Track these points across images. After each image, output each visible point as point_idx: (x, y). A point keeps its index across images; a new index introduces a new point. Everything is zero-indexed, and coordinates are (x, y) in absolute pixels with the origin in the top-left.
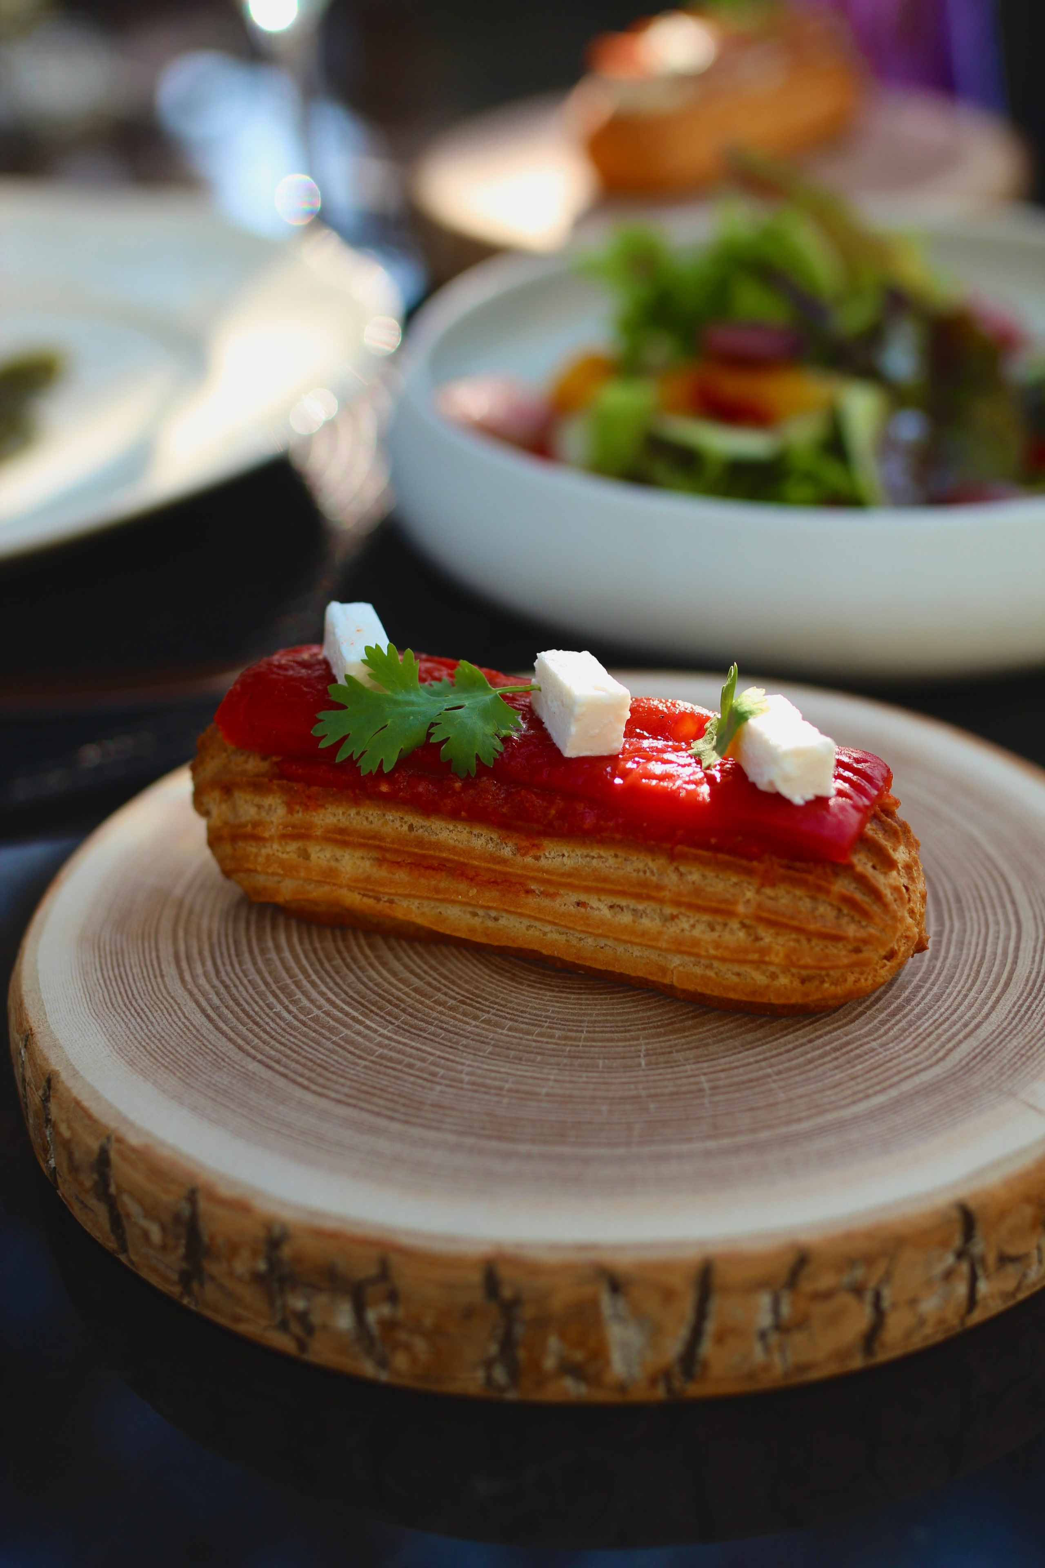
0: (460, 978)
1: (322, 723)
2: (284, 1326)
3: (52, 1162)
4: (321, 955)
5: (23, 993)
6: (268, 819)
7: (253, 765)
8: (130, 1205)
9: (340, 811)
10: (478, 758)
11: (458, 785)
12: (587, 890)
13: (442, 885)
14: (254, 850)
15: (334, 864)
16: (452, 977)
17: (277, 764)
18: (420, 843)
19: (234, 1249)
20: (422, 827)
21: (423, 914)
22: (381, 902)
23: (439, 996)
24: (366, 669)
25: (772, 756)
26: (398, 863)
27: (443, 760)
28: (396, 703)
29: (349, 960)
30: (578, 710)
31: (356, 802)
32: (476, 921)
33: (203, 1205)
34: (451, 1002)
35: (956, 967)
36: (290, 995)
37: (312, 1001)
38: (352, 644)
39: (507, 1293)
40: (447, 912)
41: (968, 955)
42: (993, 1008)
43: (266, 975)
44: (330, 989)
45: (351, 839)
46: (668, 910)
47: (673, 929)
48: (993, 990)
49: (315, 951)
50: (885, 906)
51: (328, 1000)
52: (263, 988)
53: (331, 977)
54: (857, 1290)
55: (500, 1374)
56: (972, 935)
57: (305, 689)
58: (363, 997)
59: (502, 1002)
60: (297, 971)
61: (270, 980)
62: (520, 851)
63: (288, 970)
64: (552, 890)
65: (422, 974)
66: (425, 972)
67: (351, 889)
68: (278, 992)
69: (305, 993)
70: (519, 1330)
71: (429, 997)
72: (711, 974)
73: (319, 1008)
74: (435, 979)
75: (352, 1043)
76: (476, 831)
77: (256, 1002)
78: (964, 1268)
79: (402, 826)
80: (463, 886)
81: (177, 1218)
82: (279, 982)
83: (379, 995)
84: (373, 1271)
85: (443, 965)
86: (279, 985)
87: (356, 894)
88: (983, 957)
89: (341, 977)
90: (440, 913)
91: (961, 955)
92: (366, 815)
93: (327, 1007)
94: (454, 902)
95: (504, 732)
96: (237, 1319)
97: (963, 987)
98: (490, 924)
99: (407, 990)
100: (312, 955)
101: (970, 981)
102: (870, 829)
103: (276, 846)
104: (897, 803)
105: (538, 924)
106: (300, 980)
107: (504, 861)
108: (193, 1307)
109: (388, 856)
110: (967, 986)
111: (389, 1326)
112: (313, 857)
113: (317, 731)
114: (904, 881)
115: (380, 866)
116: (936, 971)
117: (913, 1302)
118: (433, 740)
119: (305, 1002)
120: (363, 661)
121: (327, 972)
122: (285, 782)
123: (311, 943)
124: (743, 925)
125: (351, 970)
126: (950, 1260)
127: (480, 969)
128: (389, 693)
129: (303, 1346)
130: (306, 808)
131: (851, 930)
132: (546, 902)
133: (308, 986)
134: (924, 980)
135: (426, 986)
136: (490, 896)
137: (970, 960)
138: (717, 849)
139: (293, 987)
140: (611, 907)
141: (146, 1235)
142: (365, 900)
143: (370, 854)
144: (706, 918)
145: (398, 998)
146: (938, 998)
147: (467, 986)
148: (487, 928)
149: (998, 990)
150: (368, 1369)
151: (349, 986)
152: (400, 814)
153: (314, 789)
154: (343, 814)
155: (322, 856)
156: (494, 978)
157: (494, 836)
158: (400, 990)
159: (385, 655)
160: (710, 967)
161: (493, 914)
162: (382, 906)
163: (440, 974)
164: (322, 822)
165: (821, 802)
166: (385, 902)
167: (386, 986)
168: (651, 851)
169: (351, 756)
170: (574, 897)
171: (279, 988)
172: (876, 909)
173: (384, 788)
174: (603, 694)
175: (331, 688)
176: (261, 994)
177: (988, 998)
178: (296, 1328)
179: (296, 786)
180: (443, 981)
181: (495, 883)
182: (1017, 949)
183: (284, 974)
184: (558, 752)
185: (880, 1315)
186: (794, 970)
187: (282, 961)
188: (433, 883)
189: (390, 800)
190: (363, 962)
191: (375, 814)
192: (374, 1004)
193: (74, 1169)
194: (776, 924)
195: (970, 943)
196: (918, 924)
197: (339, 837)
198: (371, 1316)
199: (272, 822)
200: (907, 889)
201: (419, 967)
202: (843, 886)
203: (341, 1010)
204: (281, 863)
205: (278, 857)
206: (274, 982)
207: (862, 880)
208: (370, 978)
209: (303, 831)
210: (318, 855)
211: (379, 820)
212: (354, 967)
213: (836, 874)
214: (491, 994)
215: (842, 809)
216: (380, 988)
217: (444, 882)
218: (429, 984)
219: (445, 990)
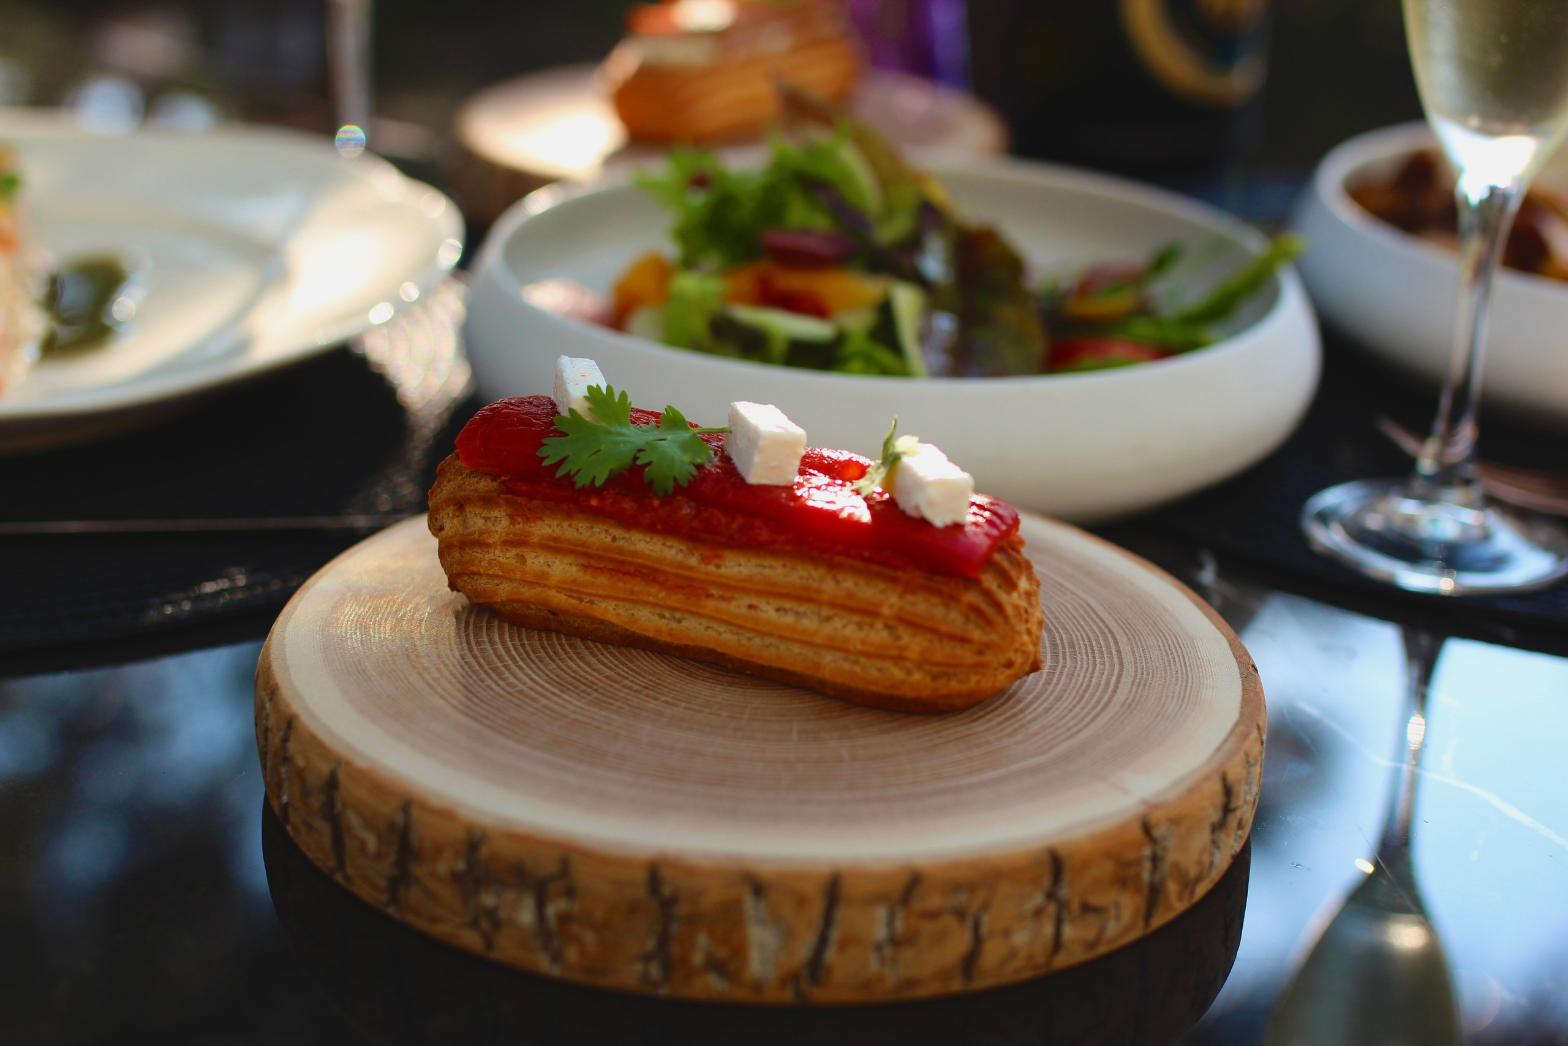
0: (645, 671)
1: (546, 446)
2: (474, 924)
3: (285, 799)
4: (528, 648)
5: (271, 659)
6: (493, 528)
7: (485, 485)
8: (353, 819)
9: (555, 523)
10: (675, 479)
11: (656, 503)
12: (758, 593)
13: (636, 589)
14: (479, 555)
15: (546, 569)
16: (638, 670)
17: (504, 483)
18: (621, 551)
19: (438, 850)
20: (623, 539)
21: (618, 614)
22: (584, 603)
23: (627, 682)
24: (586, 404)
25: (920, 485)
26: (601, 569)
27: (646, 480)
28: (610, 433)
29: (552, 654)
30: (761, 443)
31: (569, 515)
32: (662, 623)
33: (416, 813)
34: (636, 687)
35: (1065, 691)
36: (499, 674)
37: (518, 679)
38: (577, 384)
39: (667, 891)
40: (638, 614)
41: (1076, 683)
42: (1093, 720)
43: (481, 659)
44: (535, 672)
45: (563, 545)
46: (826, 611)
47: (828, 629)
48: (1094, 708)
49: (523, 646)
50: (1006, 618)
51: (532, 680)
52: (477, 667)
53: (535, 664)
54: (960, 914)
55: (655, 970)
56: (1081, 670)
57: (534, 421)
58: (562, 679)
59: (680, 690)
60: (506, 658)
61: (483, 662)
62: (705, 560)
63: (499, 657)
64: (728, 594)
65: (613, 667)
66: (615, 665)
67: (559, 589)
68: (490, 671)
69: (512, 673)
70: (675, 928)
71: (618, 683)
72: (857, 669)
73: (524, 684)
74: (624, 671)
75: (550, 709)
76: (669, 543)
77: (471, 677)
78: (1052, 909)
79: (606, 537)
80: (653, 590)
81: (392, 827)
82: (491, 665)
83: (576, 679)
84: (553, 868)
85: (631, 661)
86: (491, 666)
87: (563, 594)
88: (1089, 686)
89: (544, 665)
90: (633, 614)
91: (1070, 683)
92: (577, 527)
93: (531, 684)
94: (645, 603)
95: (699, 461)
96: (435, 920)
97: (1069, 704)
98: (674, 625)
99: (599, 676)
100: (520, 649)
101: (1076, 701)
102: (997, 557)
103: (497, 552)
104: (1022, 542)
105: (715, 625)
106: (509, 664)
107: (690, 568)
108: (397, 916)
109: (593, 562)
110: (1073, 704)
111: (564, 919)
112: (529, 561)
113: (541, 453)
114: (1023, 603)
115: (585, 572)
116: (1048, 693)
117: (1007, 933)
118: (639, 462)
119: (512, 679)
120: (585, 397)
121: (532, 660)
122: (511, 496)
123: (521, 640)
124: (887, 627)
125: (553, 660)
126: (1039, 899)
127: (662, 667)
128: (605, 425)
129: (489, 944)
130: (527, 520)
131: (976, 634)
132: (723, 605)
133: (516, 669)
134: (1037, 698)
135: (616, 675)
136: (676, 599)
137: (1077, 687)
138: (869, 560)
139: (503, 669)
140: (778, 610)
141: (363, 845)
142: (570, 600)
143: (578, 561)
144: (856, 618)
145: (591, 682)
146: (1047, 710)
147: (650, 678)
148: (672, 629)
149: (1098, 709)
150: (544, 964)
151: (551, 671)
152: (605, 527)
153: (536, 502)
154: (558, 526)
155: (537, 562)
156: (674, 673)
157: (684, 548)
158: (593, 676)
159: (602, 393)
160: (856, 662)
161: (678, 615)
162: (584, 606)
163: (629, 668)
164: (539, 532)
165: (958, 527)
166: (587, 602)
167: (582, 673)
168: (814, 561)
169: (570, 471)
170: (747, 600)
171: (491, 669)
172: (998, 619)
173: (594, 502)
174: (782, 431)
175: (556, 419)
176: (475, 672)
177: (1089, 713)
178: (485, 924)
179: (519, 500)
180: (631, 673)
181: (682, 588)
182: (1118, 682)
183: (496, 659)
184: (742, 480)
185: (978, 940)
186: (927, 667)
187: (495, 650)
188: (629, 586)
189: (598, 514)
190: (564, 656)
191: (584, 527)
192: (572, 684)
193: (305, 793)
194: (914, 625)
195: (1079, 675)
196: (1035, 645)
197: (552, 544)
198: (551, 910)
199: (496, 531)
200: (1026, 612)
201: (611, 662)
202: (971, 597)
203: (542, 687)
204: (501, 566)
205: (499, 562)
206: (487, 664)
207: (987, 594)
208: (568, 667)
209: (522, 538)
210: (533, 561)
211: (587, 531)
212: (556, 659)
213: (967, 588)
214: (670, 684)
215: (975, 534)
216: (577, 674)
217: (638, 586)
218: (619, 674)
219: (632, 678)
